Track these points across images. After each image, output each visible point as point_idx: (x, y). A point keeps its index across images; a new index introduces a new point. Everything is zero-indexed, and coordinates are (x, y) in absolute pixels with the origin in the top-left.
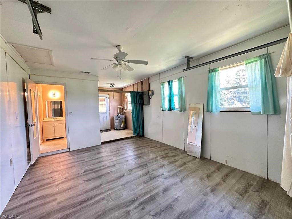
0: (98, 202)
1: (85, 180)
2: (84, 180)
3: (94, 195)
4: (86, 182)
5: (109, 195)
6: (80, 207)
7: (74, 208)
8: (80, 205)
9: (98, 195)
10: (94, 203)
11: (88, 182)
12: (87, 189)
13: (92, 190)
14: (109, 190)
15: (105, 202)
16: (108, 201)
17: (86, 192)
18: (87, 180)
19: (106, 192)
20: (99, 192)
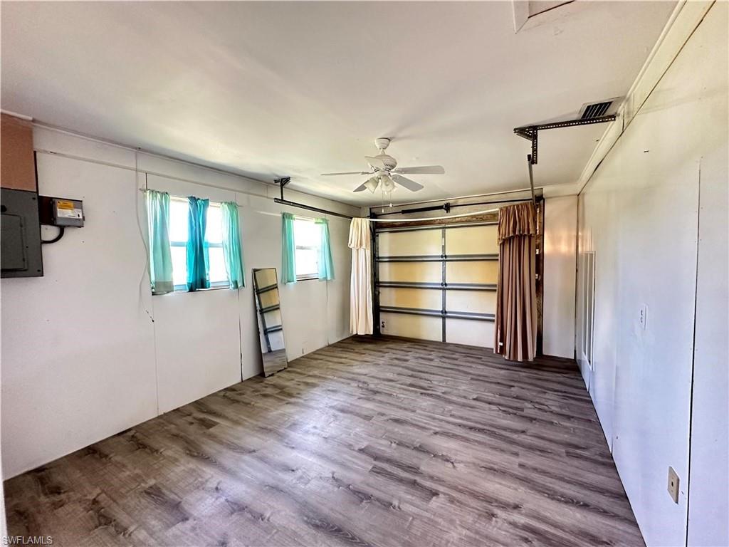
0: (461, 418)
1: (450, 465)
2: (454, 467)
3: (459, 427)
4: (453, 458)
5: (443, 414)
6: (485, 427)
7: (495, 433)
8: (484, 429)
9: (454, 424)
10: (467, 419)
11: (449, 455)
12: (462, 443)
13: (456, 436)
14: (434, 419)
15: (453, 412)
16: (450, 411)
17: (466, 440)
18: (448, 461)
19: (441, 420)
20: (450, 427)
